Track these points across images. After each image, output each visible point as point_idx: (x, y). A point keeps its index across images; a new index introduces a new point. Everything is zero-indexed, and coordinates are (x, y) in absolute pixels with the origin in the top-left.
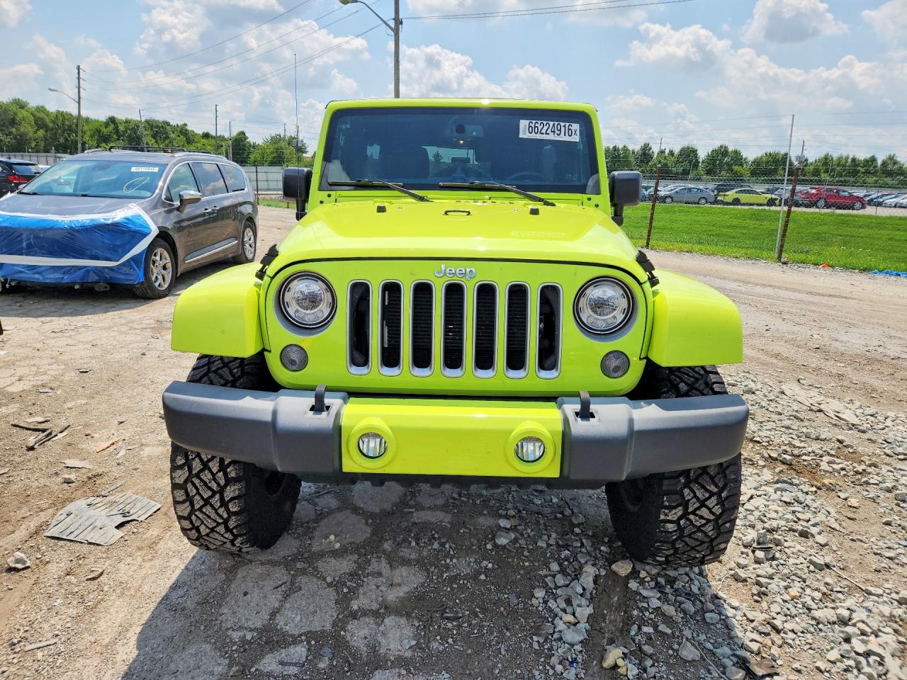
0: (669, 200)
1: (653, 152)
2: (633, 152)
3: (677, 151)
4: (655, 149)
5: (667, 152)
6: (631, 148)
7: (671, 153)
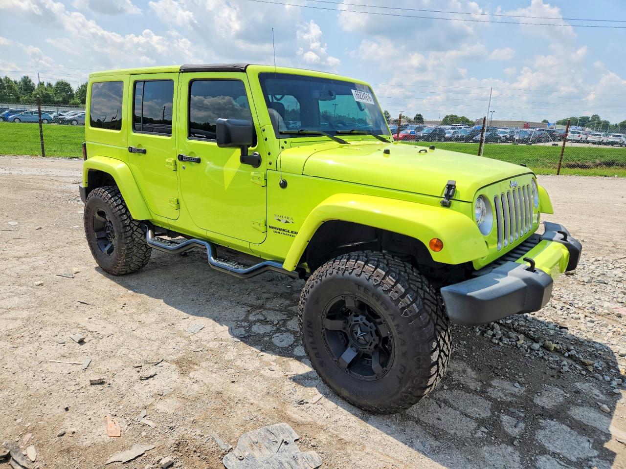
0: (75, 123)
1: (33, 84)
2: (16, 82)
3: (54, 84)
4: (35, 82)
5: (45, 85)
6: (12, 79)
7: (49, 85)
